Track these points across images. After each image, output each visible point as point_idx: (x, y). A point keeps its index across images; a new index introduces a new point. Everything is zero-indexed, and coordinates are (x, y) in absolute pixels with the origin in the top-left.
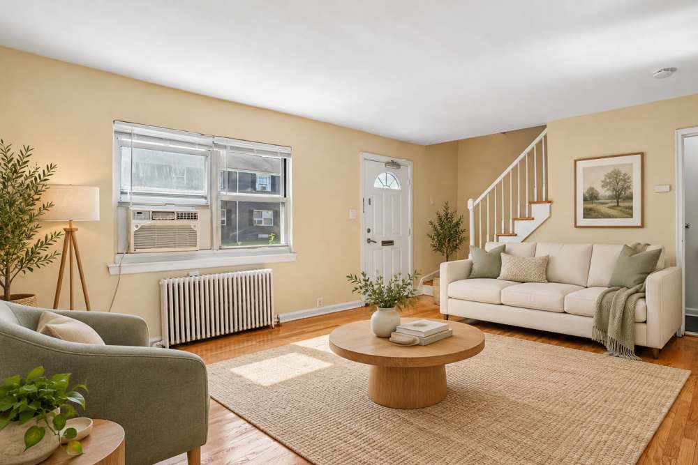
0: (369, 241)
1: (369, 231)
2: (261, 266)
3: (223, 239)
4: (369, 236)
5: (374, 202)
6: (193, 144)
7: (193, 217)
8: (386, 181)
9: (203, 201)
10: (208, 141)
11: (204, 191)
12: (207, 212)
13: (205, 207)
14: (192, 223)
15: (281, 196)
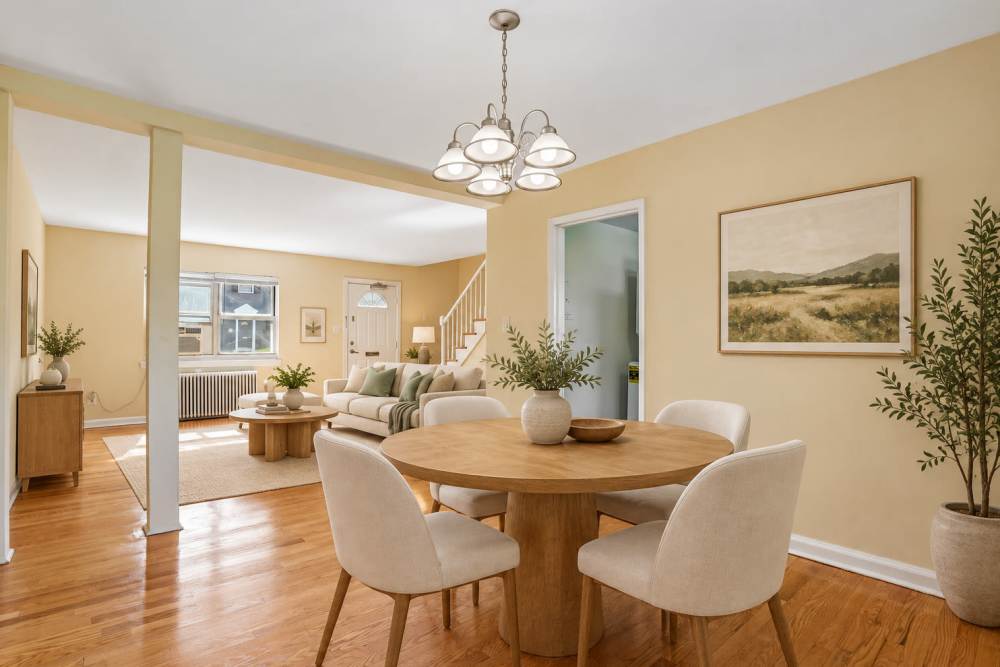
0: (352, 352)
1: (352, 343)
2: (251, 368)
3: (222, 346)
4: (352, 347)
5: (357, 319)
6: (199, 279)
7: (198, 331)
8: (373, 300)
9: (207, 320)
10: (210, 277)
11: (208, 313)
12: (209, 328)
13: (209, 324)
14: (196, 335)
15: (270, 315)
